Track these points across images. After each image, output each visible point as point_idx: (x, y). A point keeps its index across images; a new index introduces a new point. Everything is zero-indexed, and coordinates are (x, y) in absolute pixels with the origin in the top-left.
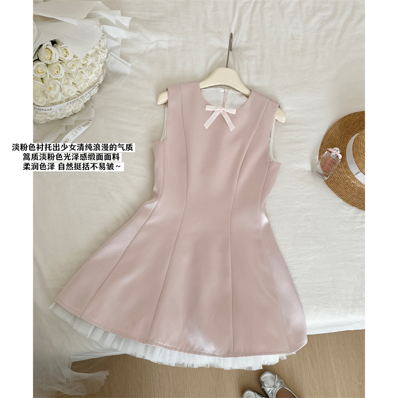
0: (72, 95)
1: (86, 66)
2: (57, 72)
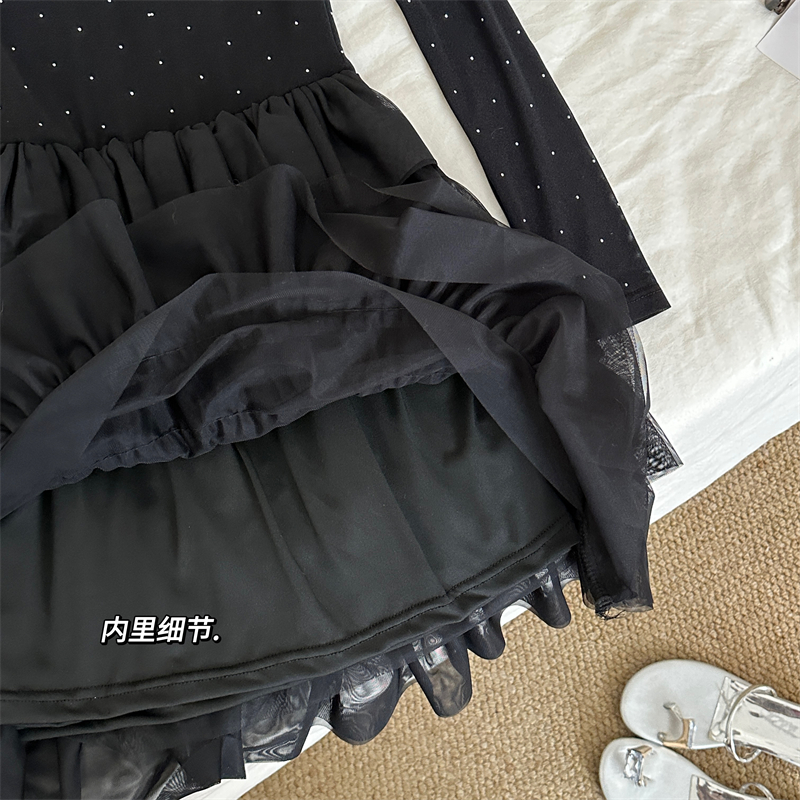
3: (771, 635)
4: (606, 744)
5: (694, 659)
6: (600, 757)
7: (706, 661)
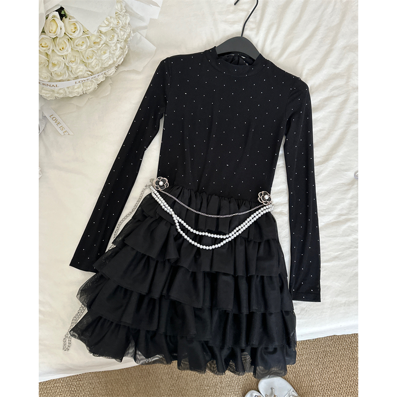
3: (310, 384)
4: (250, 390)
5: (286, 379)
6: (247, 392)
7: (289, 382)
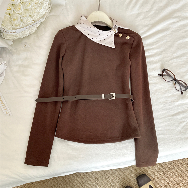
0: (29, 23)
1: (38, 4)
2: (19, 9)
